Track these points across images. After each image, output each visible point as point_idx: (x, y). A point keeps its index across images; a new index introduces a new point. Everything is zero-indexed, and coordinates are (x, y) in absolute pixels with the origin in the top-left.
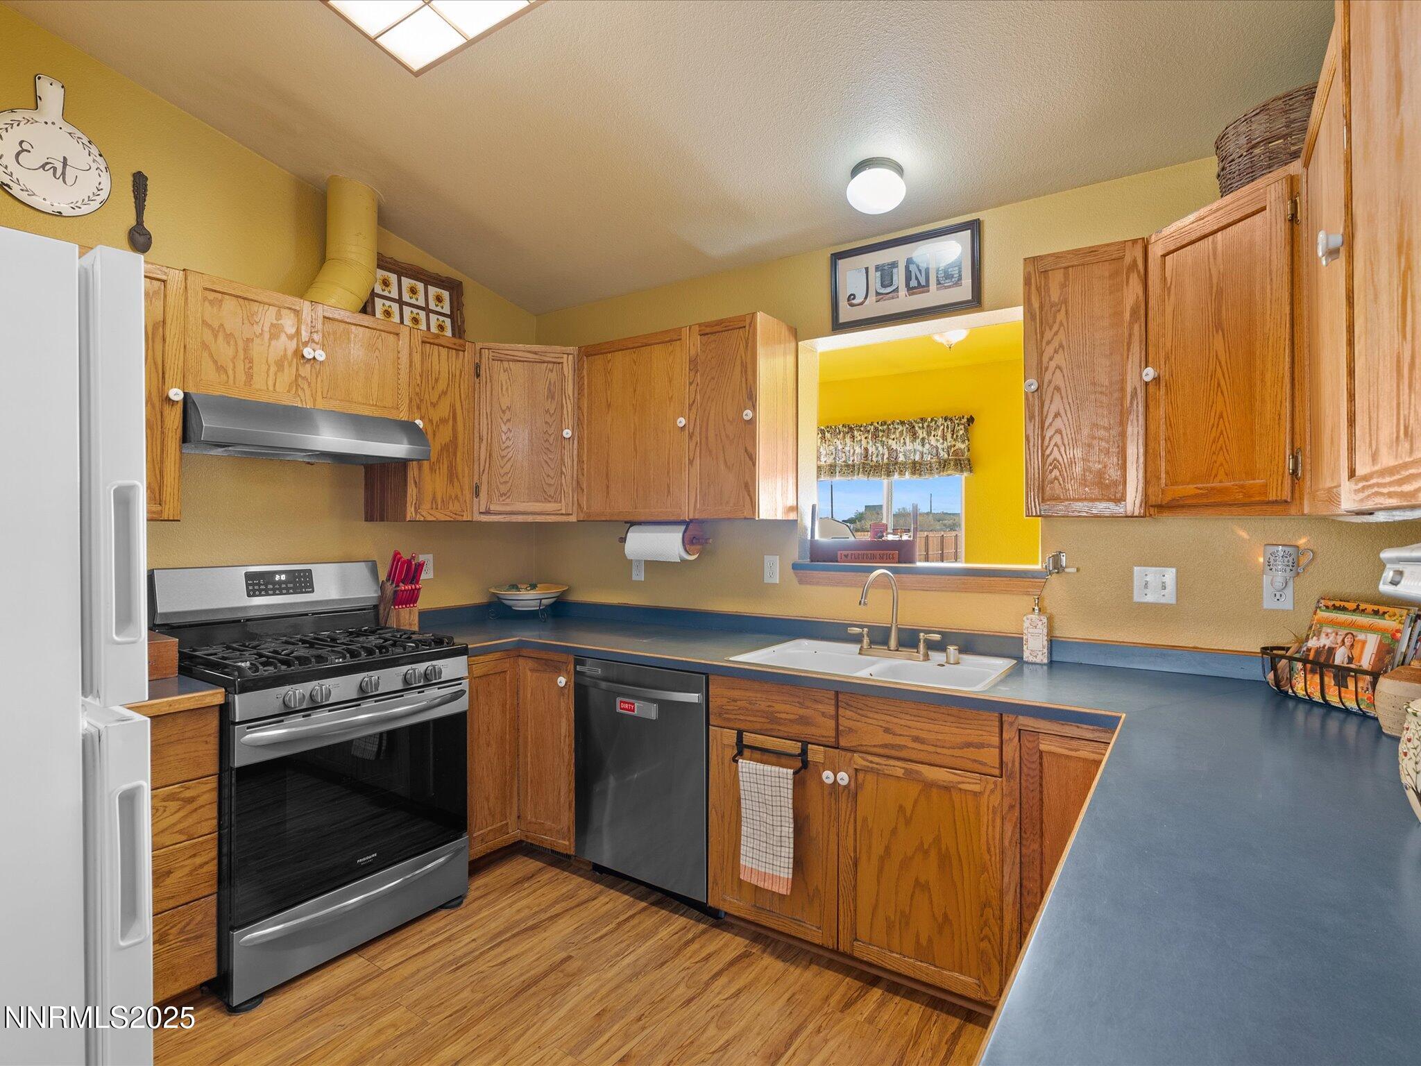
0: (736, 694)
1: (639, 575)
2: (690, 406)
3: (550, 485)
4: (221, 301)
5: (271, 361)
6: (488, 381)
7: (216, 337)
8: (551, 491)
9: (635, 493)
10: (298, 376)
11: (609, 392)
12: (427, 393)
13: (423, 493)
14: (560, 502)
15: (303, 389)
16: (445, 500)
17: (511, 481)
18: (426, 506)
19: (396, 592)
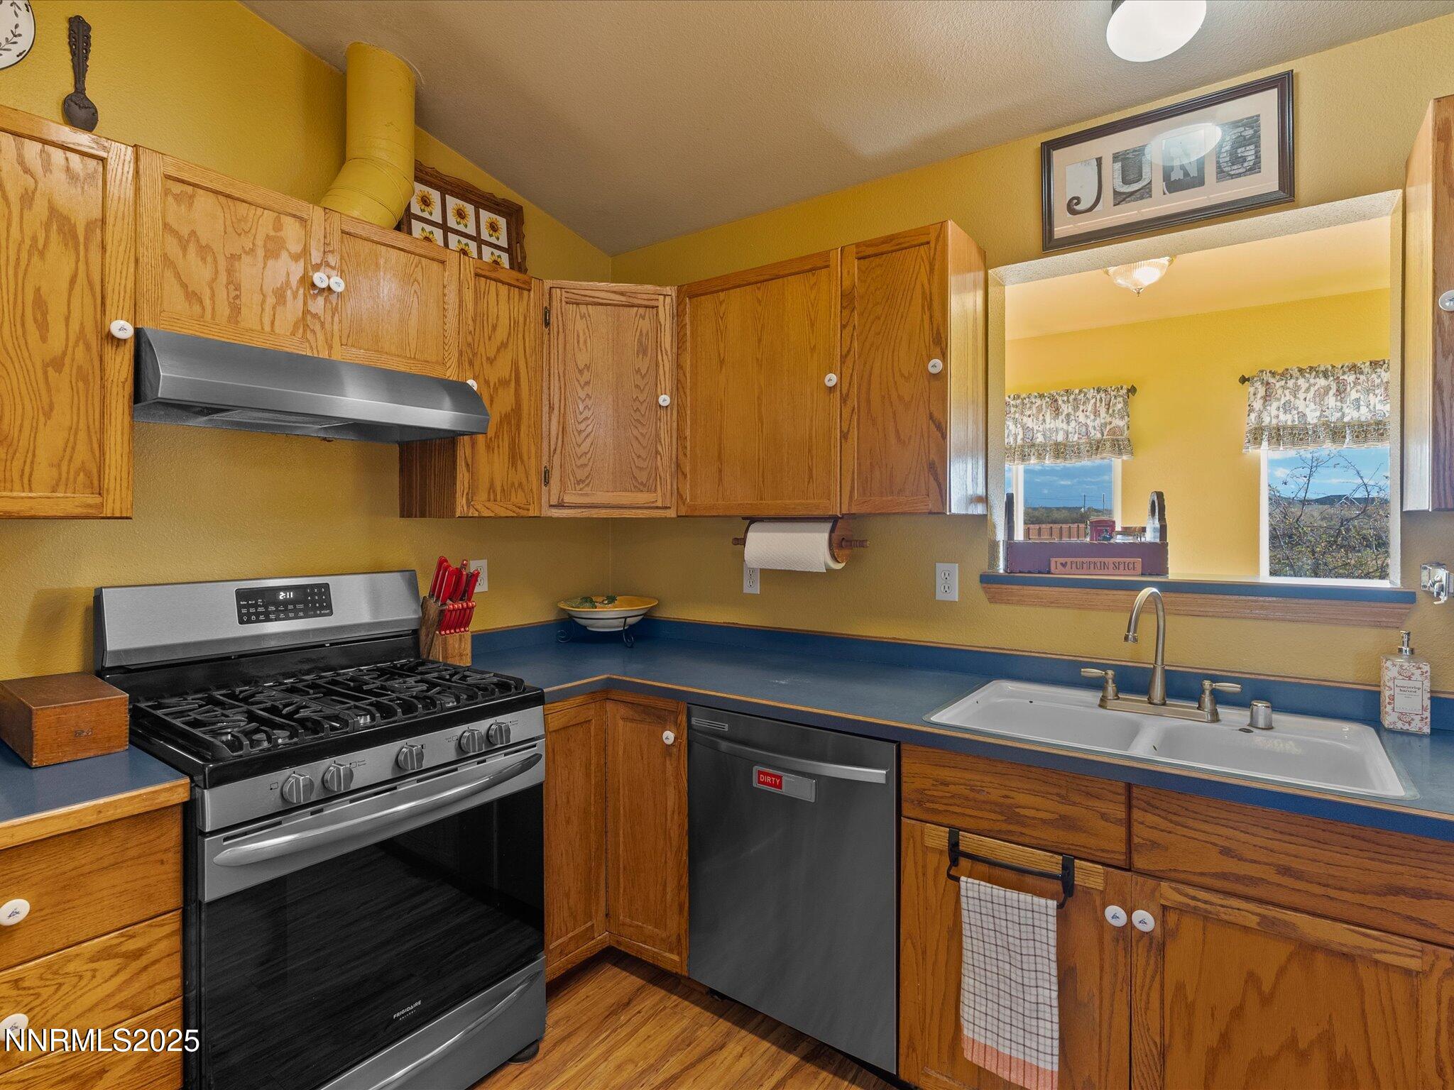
0: (945, 774)
1: (752, 587)
2: (844, 358)
3: (641, 469)
4: (192, 197)
5: (268, 289)
6: (561, 330)
7: (184, 249)
8: (643, 477)
9: (761, 479)
10: (306, 312)
11: (722, 345)
12: (482, 344)
13: (478, 479)
14: (655, 490)
15: (313, 332)
16: (506, 488)
17: (590, 464)
18: (482, 496)
19: (442, 611)
